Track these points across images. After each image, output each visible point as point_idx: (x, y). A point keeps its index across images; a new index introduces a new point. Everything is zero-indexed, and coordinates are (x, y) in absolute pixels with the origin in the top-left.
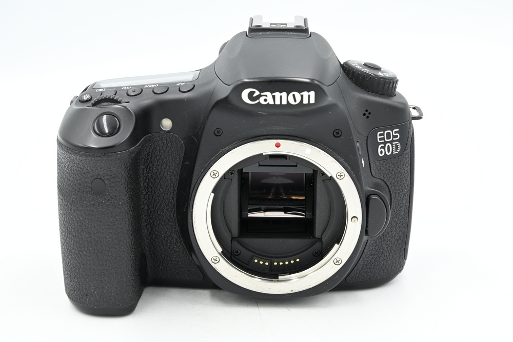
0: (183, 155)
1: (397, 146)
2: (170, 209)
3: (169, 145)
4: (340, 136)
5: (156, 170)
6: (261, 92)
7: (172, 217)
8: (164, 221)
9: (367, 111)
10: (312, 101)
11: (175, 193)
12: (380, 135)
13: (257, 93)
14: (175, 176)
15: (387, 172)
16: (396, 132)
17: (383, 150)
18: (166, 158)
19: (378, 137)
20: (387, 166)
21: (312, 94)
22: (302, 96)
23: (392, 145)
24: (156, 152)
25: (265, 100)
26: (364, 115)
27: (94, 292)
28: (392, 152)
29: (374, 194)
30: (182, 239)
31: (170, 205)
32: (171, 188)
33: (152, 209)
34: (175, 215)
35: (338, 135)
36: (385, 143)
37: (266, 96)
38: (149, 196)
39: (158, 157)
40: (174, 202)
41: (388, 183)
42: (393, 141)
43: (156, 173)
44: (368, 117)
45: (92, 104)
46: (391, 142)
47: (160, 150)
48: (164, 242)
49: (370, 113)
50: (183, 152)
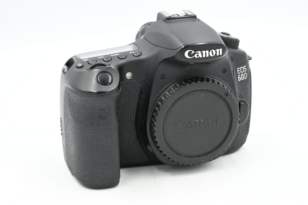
0: (139, 92)
1: (245, 75)
2: (131, 123)
3: (131, 87)
4: (226, 72)
5: (124, 102)
6: (195, 52)
7: (132, 127)
8: (128, 130)
9: (232, 57)
10: (221, 54)
11: (135, 114)
12: (239, 70)
13: (193, 52)
14: (134, 104)
15: (242, 89)
16: (245, 68)
17: (240, 78)
18: (129, 95)
19: (238, 71)
20: (242, 86)
21: (221, 50)
22: (216, 52)
23: (244, 74)
24: (124, 91)
25: (198, 56)
26: (231, 59)
27: (100, 176)
28: (244, 78)
29: (242, 102)
30: (137, 139)
31: (131, 121)
32: (132, 111)
33: (121, 125)
34: (134, 126)
35: (225, 72)
36: (241, 74)
37: (198, 53)
38: (119, 117)
39: (125, 95)
40: (134, 119)
41: (242, 95)
42: (244, 72)
43: (124, 103)
44: (232, 61)
45: (90, 68)
46: (243, 73)
47: (126, 91)
48: (127, 142)
49: (233, 59)
50: (140, 90)
